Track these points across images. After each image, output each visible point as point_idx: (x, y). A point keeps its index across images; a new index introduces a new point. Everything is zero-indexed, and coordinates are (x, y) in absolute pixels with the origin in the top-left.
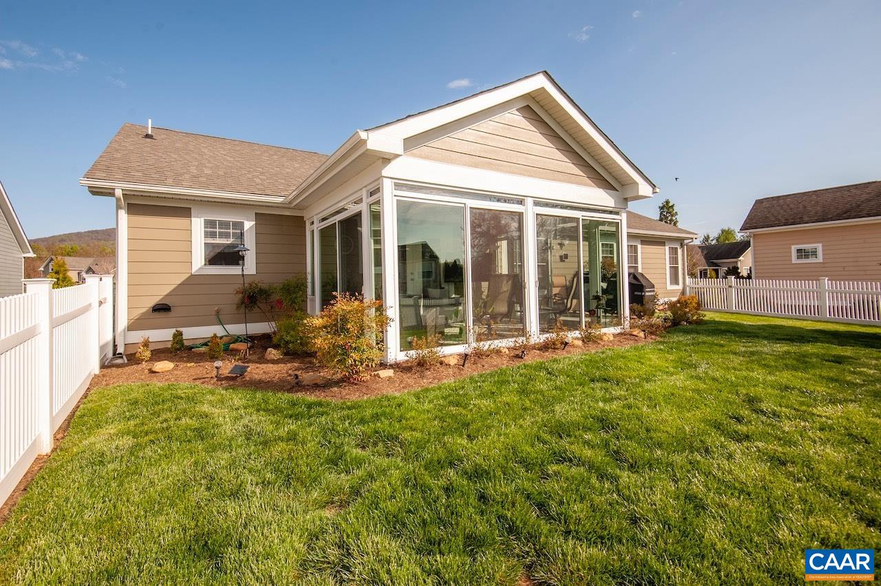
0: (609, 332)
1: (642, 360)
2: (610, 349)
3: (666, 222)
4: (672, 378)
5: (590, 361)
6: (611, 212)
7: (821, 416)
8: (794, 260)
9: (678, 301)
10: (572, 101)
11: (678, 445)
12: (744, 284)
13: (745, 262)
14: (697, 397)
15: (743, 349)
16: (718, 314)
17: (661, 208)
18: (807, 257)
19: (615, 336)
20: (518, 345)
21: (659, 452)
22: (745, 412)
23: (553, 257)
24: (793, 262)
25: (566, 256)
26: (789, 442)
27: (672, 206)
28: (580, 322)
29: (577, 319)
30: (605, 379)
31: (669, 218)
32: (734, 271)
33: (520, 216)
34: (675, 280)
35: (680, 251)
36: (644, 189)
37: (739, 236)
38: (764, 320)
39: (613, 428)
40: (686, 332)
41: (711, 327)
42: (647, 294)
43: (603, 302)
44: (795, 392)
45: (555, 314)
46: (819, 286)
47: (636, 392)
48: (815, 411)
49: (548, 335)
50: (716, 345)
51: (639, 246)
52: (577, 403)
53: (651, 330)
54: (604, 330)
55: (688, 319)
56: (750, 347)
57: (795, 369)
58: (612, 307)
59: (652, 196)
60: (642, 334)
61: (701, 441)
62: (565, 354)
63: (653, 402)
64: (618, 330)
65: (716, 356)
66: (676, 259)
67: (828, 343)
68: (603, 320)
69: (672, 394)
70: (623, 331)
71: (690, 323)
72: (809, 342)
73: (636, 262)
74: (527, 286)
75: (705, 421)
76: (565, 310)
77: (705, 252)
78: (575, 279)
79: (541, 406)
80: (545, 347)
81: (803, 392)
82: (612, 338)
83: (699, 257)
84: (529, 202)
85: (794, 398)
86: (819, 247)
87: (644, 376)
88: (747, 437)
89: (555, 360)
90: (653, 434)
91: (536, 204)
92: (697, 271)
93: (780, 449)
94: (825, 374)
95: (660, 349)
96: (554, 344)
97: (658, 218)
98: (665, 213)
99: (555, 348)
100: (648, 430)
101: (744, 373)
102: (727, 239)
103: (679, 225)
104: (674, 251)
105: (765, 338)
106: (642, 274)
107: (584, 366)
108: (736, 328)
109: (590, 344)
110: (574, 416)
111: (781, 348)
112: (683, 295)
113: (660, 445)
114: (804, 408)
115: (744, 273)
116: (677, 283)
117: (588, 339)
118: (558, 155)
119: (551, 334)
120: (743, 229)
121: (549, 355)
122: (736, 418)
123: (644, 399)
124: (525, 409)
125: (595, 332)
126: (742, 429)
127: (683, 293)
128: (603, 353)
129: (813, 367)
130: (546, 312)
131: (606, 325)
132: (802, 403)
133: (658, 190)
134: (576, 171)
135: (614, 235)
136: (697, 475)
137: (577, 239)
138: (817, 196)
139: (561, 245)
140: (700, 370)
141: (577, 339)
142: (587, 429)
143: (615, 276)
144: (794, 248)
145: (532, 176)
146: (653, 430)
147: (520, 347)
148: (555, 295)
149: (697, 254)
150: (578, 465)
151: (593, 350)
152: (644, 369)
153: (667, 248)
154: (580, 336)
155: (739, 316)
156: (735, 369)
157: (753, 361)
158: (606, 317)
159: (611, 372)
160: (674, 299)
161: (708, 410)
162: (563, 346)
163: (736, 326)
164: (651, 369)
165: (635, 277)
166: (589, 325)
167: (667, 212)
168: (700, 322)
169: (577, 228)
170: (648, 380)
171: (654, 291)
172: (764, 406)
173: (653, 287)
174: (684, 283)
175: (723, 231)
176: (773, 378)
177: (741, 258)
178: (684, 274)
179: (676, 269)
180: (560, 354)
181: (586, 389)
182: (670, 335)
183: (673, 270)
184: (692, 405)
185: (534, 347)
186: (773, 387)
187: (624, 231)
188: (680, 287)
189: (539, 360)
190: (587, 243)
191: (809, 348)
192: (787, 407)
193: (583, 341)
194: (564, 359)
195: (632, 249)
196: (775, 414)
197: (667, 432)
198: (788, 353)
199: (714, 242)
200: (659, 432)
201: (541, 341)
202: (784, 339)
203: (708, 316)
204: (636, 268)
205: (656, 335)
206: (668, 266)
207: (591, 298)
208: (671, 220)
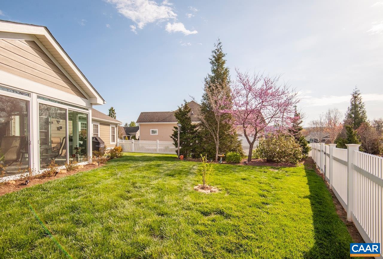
0: (82, 164)
1: (95, 175)
2: (81, 173)
3: (112, 117)
4: (107, 181)
5: (70, 179)
6: (84, 109)
7: (152, 185)
8: (151, 134)
9: (114, 149)
10: (63, 49)
11: (105, 208)
12: (137, 142)
13: (138, 134)
14: (116, 187)
15: (134, 165)
16: (128, 153)
17: (110, 110)
18: (154, 133)
19: (84, 166)
20: (23, 177)
21: (97, 214)
22: (131, 189)
23: (52, 128)
24: (151, 135)
25: (61, 128)
26: (143, 196)
27: (114, 110)
28: (66, 161)
29: (65, 160)
30: (77, 187)
31: (113, 115)
32: (134, 137)
33: (27, 103)
34: (113, 140)
35: (115, 129)
36: (99, 101)
37: (137, 125)
38: (142, 154)
39: (77, 209)
40: (116, 161)
41: (124, 158)
42: (101, 146)
43: (79, 150)
44: (147, 178)
45: (52, 158)
46: (157, 142)
47: (91, 190)
48: (151, 183)
49: (45, 170)
50: (125, 165)
51: (99, 125)
52: (59, 203)
53: (102, 162)
54: (79, 164)
55: (117, 156)
56: (136, 164)
57: (147, 170)
58: (84, 152)
59: (103, 104)
60: (97, 164)
61: (115, 204)
62: (56, 178)
63: (97, 193)
64: (86, 163)
65: (124, 169)
66: (114, 131)
67: (157, 160)
68: (79, 159)
69: (106, 188)
70: (88, 163)
71: (118, 157)
72: (152, 160)
73: (97, 132)
74: (32, 143)
75: (117, 196)
76: (58, 155)
77: (126, 130)
78: (64, 140)
79: (36, 209)
80: (43, 176)
81: (149, 178)
82: (83, 167)
83: (123, 131)
84: (34, 96)
85: (146, 180)
86: (157, 130)
87: (96, 182)
88: (131, 198)
89: (49, 183)
90: (96, 207)
91: (39, 97)
92: (123, 137)
93: (140, 199)
94: (155, 171)
95: (104, 169)
96: (49, 174)
97: (108, 114)
98: (111, 113)
99: (49, 176)
100: (94, 206)
101: (133, 174)
102: (133, 125)
103: (117, 119)
104: (113, 128)
105: (141, 161)
106: (99, 138)
107: (66, 183)
108: (133, 158)
109: (71, 171)
110: (56, 210)
111: (145, 163)
112: (116, 146)
113: (98, 211)
114: (148, 183)
115: (137, 138)
116: (114, 141)
117: (69, 169)
118: (54, 74)
119: (48, 169)
120: (137, 122)
121: (45, 180)
122: (128, 192)
123: (94, 193)
124: (23, 214)
125: (74, 165)
126: (130, 195)
127: (116, 145)
128: (77, 175)
129: (152, 169)
130: (46, 157)
131: (81, 161)
132: (148, 181)
133: (105, 102)
134: (65, 85)
135: (86, 119)
136: (111, 218)
137: (65, 119)
138: (157, 114)
139: (58, 122)
140: (118, 176)
141: (64, 169)
142: (63, 214)
143: (86, 138)
144: (151, 130)
145: (36, 82)
146: (96, 205)
147: (25, 179)
148: (54, 148)
149: (123, 130)
150: (55, 234)
151: (72, 174)
152: (96, 179)
153: (111, 127)
154: (66, 168)
155: (134, 153)
156: (130, 173)
157: (136, 170)
158: (80, 157)
159: (80, 184)
160: (113, 148)
161: (119, 190)
162: (55, 174)
163: (133, 157)
164: (99, 178)
165: (96, 139)
166: (71, 162)
167: (112, 112)
168: (121, 157)
169: (65, 114)
170: (97, 184)
171: (104, 145)
172: (137, 185)
173: (104, 143)
174: (117, 141)
175: (132, 122)
176: (141, 174)
177: (137, 132)
178: (117, 138)
179: (114, 136)
180: (53, 179)
181: (65, 194)
182: (109, 163)
183: (113, 136)
184: (114, 190)
185: (35, 178)
186: (141, 178)
187: (90, 118)
188: (115, 143)
189: (37, 184)
190: (72, 122)
191: (152, 163)
192: (144, 184)
193: (67, 170)
194: (54, 181)
195: (96, 127)
196: (140, 187)
197: (102, 204)
198: (146, 165)
199: (129, 126)
200: (98, 205)
201: (41, 173)
202: (146, 161)
203: (124, 154)
204: (97, 135)
205: (104, 163)
206: (111, 134)
207: (73, 148)
208: (114, 116)
